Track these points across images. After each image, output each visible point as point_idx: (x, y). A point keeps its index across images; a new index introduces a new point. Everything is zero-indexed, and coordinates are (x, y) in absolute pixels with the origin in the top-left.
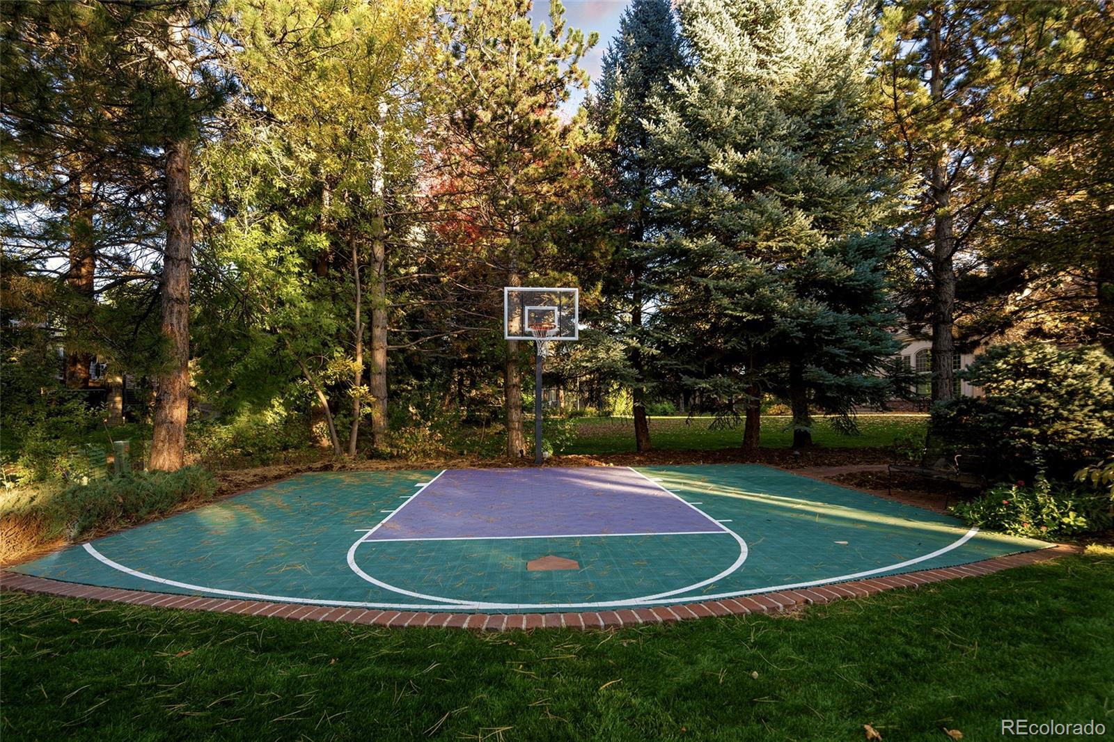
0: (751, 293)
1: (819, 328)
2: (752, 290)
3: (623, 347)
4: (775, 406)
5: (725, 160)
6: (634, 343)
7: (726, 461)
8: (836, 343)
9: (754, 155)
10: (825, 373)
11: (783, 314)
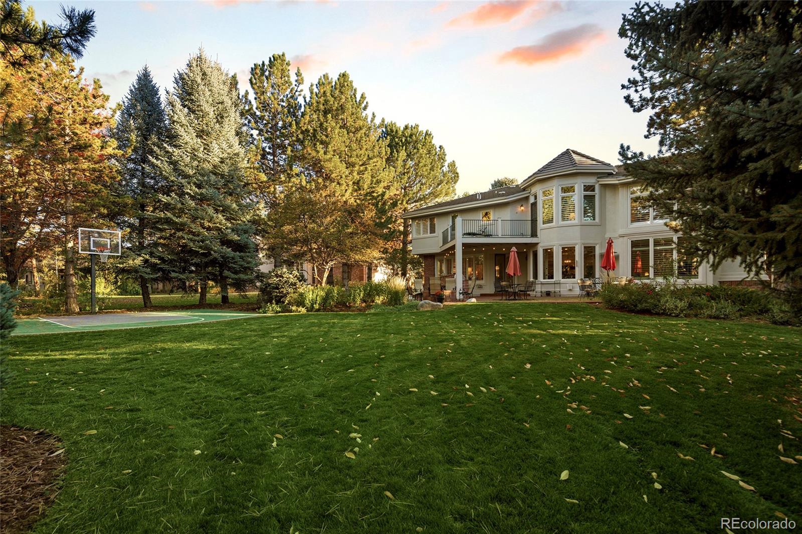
0: (203, 242)
1: (228, 257)
2: (203, 241)
3: (142, 259)
4: (215, 289)
5: (191, 189)
6: (147, 257)
7: (192, 309)
8: (235, 263)
9: (204, 191)
10: (230, 273)
11: (215, 252)
